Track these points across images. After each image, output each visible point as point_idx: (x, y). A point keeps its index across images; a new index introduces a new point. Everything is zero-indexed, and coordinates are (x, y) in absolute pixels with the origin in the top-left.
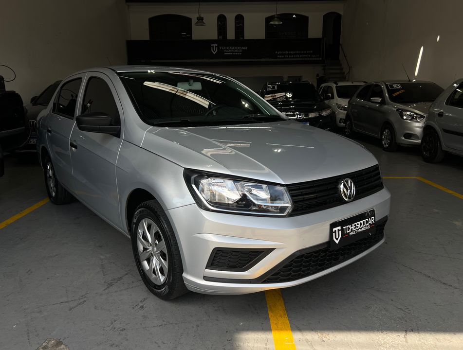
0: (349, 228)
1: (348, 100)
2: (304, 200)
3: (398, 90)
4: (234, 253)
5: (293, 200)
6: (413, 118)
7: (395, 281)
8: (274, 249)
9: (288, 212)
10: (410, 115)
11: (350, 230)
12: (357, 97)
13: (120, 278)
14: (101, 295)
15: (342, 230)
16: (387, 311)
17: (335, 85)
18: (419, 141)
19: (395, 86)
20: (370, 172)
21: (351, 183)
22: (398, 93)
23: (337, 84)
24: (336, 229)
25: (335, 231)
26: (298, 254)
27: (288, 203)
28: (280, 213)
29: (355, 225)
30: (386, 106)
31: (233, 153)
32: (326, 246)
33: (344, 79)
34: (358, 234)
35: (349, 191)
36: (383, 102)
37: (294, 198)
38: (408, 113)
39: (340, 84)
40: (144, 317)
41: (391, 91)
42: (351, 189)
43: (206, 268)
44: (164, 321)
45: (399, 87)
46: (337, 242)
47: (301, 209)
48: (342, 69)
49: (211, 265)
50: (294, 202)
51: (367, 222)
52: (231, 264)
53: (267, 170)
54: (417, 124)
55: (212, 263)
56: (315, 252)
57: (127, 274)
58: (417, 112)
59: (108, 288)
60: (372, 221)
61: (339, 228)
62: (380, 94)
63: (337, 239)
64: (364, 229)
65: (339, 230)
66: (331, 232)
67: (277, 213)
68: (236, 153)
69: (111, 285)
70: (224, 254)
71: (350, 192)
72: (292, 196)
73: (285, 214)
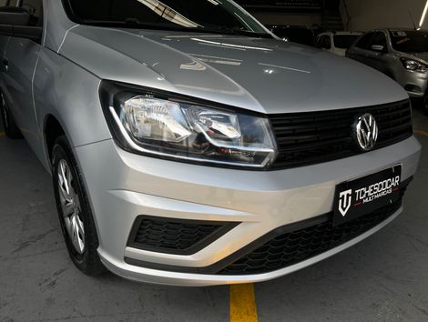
0: (363, 192)
1: (344, 50)
2: (297, 143)
3: (403, 38)
4: (171, 225)
5: (278, 142)
6: (416, 68)
7: (410, 263)
8: (239, 223)
9: (269, 161)
10: (414, 65)
11: (364, 196)
12: (356, 46)
13: (41, 237)
14: (6, 260)
15: (353, 195)
16: (403, 313)
17: (332, 35)
18: (421, 94)
19: (399, 34)
20: (398, 109)
21: (373, 121)
22: (402, 41)
23: (334, 33)
24: (344, 193)
25: (343, 196)
26: (281, 232)
27: (269, 147)
28: (255, 163)
29: (373, 188)
30: (387, 55)
31: (204, 68)
32: (325, 220)
33: (342, 30)
34: (376, 201)
35: (369, 133)
36: (385, 51)
37: (280, 139)
38: (412, 62)
39: (338, 33)
40: (50, 301)
41: (394, 40)
42: (372, 131)
43: (127, 246)
44: (75, 310)
45: (404, 34)
46: (343, 213)
47: (291, 157)
48: (341, 20)
49: (135, 241)
50: (281, 146)
51: (389, 183)
52: (167, 242)
53: (242, 91)
54: (421, 75)
55: (136, 238)
56: (307, 229)
57: (52, 231)
58: (422, 61)
59: (20, 249)
60: (395, 182)
61: (350, 191)
62: (383, 42)
63: (344, 209)
64: (383, 194)
65: (348, 195)
66: (337, 198)
67: (250, 162)
68: (208, 69)
69: (25, 245)
70: (156, 227)
71: (371, 135)
72: (277, 136)
73: (262, 166)
